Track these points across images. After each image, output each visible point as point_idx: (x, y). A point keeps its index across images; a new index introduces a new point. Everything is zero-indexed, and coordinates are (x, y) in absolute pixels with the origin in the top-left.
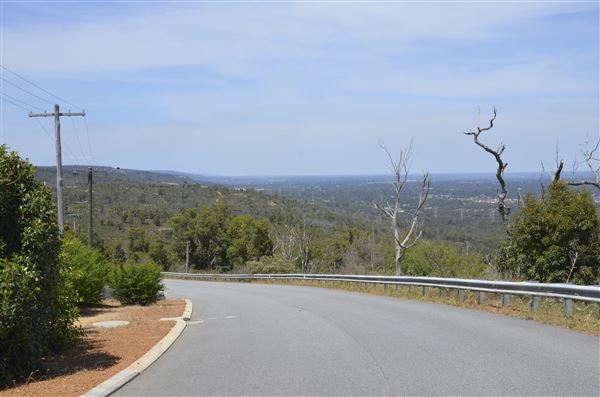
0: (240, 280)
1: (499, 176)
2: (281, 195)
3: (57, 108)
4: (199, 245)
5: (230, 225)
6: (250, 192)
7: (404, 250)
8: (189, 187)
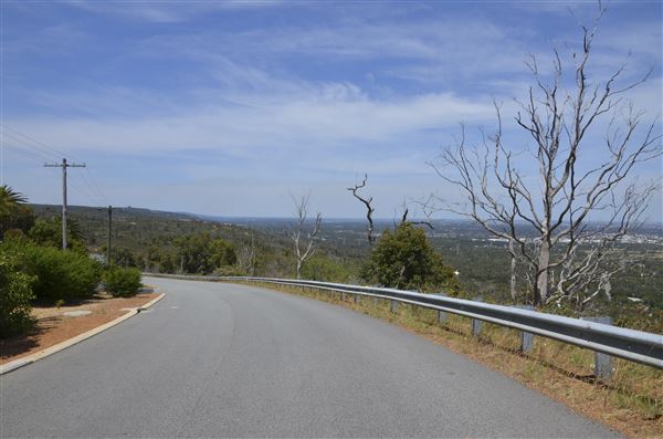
0: (214, 280)
1: (368, 217)
3: (65, 161)
4: (192, 257)
5: (211, 245)
6: (234, 226)
7: (303, 263)
8: (196, 222)
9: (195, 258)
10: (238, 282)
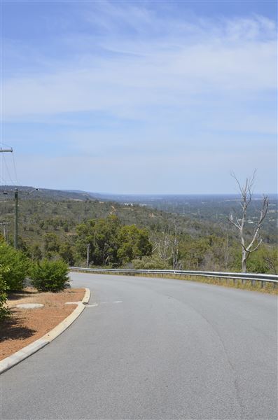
0: (126, 274)
2: (159, 209)
4: (97, 247)
5: (120, 232)
6: (136, 206)
7: (249, 253)
8: (90, 203)
9: (102, 247)
10: (162, 276)
